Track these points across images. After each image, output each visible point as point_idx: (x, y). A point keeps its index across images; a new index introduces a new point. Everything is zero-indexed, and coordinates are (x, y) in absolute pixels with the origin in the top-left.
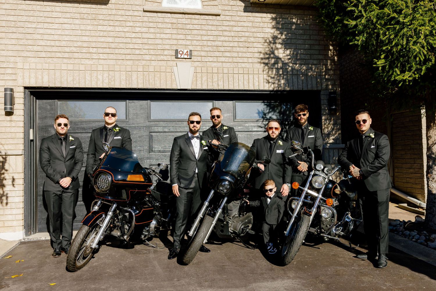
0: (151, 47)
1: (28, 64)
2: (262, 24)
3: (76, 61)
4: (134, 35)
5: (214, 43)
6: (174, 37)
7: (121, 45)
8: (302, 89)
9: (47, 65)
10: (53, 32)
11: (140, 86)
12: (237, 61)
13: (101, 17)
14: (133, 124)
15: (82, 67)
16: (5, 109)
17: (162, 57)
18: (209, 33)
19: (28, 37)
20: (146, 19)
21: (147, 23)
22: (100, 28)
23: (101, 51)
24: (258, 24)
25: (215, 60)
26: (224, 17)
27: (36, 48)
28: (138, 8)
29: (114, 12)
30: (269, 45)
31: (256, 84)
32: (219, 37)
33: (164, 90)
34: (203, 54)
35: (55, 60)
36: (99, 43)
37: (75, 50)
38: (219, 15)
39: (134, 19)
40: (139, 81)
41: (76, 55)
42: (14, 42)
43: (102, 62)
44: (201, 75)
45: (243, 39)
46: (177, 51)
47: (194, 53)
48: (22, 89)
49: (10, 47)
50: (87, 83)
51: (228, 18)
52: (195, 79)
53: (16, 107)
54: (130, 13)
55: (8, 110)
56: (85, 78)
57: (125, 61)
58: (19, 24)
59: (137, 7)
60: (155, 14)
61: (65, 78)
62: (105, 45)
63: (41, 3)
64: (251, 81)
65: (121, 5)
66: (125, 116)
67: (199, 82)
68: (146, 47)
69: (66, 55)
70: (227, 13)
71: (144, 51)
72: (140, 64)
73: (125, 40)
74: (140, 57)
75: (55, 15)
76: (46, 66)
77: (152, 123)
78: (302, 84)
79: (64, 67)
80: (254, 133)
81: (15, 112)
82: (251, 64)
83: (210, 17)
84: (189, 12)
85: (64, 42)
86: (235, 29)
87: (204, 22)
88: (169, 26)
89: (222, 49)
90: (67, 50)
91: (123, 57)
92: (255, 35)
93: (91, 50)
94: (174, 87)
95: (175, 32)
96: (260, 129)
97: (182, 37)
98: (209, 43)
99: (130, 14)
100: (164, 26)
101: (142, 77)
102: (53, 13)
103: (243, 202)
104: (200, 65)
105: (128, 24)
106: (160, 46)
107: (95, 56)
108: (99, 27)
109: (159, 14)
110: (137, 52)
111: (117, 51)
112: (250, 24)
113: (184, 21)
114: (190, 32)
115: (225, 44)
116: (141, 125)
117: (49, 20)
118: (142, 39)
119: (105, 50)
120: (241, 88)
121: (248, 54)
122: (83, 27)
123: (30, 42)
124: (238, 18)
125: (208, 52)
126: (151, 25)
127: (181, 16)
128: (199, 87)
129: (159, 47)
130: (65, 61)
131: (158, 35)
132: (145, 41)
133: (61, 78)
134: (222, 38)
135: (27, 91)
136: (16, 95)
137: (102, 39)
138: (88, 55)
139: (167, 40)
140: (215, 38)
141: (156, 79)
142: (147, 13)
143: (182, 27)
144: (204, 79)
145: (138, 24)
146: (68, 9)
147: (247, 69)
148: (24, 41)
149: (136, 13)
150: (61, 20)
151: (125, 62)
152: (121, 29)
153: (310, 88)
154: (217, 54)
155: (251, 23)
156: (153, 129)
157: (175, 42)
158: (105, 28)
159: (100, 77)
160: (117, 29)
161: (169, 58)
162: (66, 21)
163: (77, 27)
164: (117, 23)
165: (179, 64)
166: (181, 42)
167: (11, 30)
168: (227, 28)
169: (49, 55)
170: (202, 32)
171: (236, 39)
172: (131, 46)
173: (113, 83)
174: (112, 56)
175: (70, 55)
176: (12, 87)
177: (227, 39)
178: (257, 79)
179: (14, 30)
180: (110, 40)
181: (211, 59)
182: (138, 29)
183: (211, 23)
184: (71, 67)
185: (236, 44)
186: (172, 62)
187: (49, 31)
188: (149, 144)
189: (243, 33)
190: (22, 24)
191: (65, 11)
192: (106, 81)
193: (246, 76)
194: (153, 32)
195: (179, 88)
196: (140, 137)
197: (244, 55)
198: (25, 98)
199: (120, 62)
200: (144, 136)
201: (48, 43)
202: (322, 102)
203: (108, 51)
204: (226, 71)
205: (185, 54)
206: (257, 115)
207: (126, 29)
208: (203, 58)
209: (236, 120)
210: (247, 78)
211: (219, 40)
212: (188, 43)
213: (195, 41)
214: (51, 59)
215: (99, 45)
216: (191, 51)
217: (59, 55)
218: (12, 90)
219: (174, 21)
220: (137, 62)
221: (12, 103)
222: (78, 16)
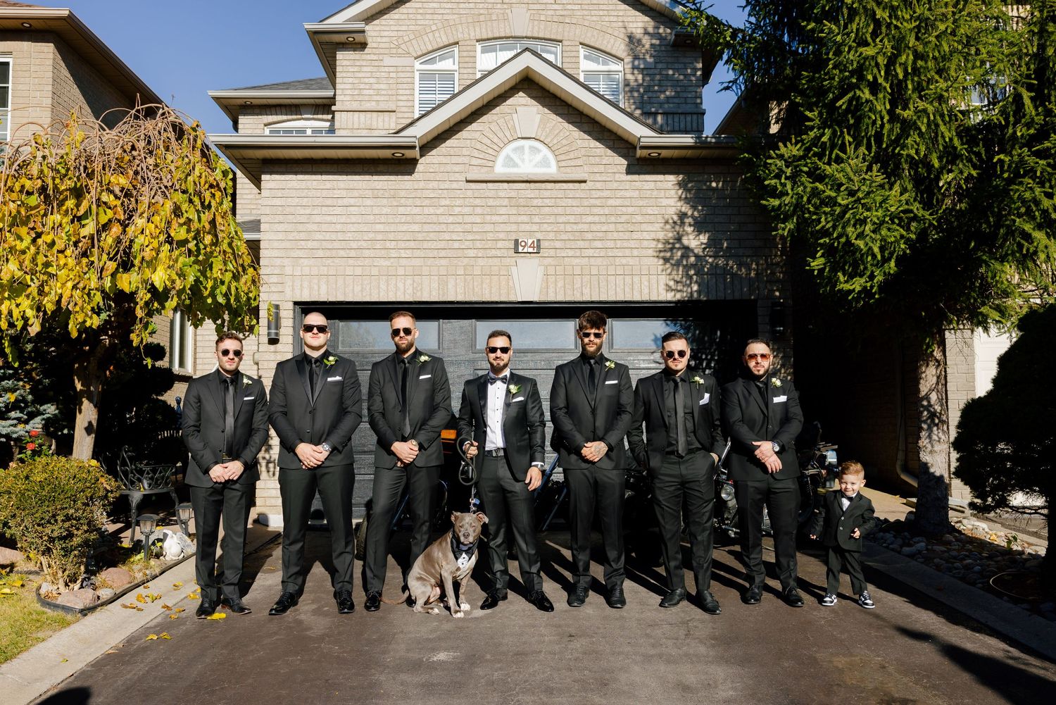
0: (477, 237)
1: (299, 268)
2: (655, 193)
3: (367, 262)
4: (451, 219)
5: (575, 227)
6: (513, 219)
7: (432, 236)
8: (723, 298)
9: (326, 268)
10: (334, 219)
11: (460, 298)
12: (613, 255)
13: (403, 194)
14: (449, 356)
15: (375, 271)
16: (269, 334)
17: (493, 252)
18: (569, 211)
19: (300, 227)
20: (469, 193)
21: (471, 200)
22: (401, 210)
23: (402, 245)
24: (649, 192)
25: (578, 254)
26: (593, 183)
27: (310, 245)
28: (458, 177)
29: (422, 185)
30: (673, 228)
31: (646, 291)
32: (584, 217)
33: (497, 303)
34: (558, 244)
35: (337, 261)
36: (400, 234)
37: (364, 244)
38: (585, 182)
39: (452, 194)
40: (458, 290)
41: (367, 253)
42: (281, 236)
43: (403, 262)
44: (554, 279)
45: (623, 219)
46: (516, 241)
47: (543, 244)
48: (291, 305)
49: (276, 244)
50: (381, 294)
51: (598, 185)
52: (544, 285)
53: (282, 331)
54: (447, 185)
55: (273, 336)
56: (379, 287)
57: (438, 260)
58: (288, 210)
59: (457, 175)
60: (484, 185)
61: (351, 287)
62: (408, 237)
63: (319, 177)
64: (636, 286)
65: (433, 174)
66: (437, 344)
67: (551, 290)
68: (470, 237)
69: (353, 254)
70: (598, 177)
71: (467, 243)
72: (460, 264)
73: (437, 228)
74: (460, 253)
75: (337, 193)
76: (324, 270)
77: (477, 355)
78: (725, 289)
79: (349, 271)
80: (644, 371)
81: (281, 339)
82: (637, 259)
83: (571, 185)
84: (536, 179)
85: (349, 234)
86: (611, 202)
87: (560, 194)
88: (506, 202)
89: (589, 236)
90: (354, 245)
91: (435, 253)
92: (644, 211)
93: (388, 244)
94: (512, 298)
95: (515, 212)
96: (653, 365)
97: (525, 219)
98: (568, 228)
99: (446, 187)
100: (497, 202)
101: (462, 284)
102: (335, 191)
104: (553, 263)
105: (443, 202)
106: (491, 234)
107: (394, 254)
108: (400, 208)
109: (490, 185)
110: (456, 245)
111: (426, 245)
112: (636, 194)
113: (529, 194)
114: (538, 211)
115: (594, 228)
116: (461, 358)
117: (329, 202)
118: (463, 226)
119: (408, 243)
120: (620, 298)
121: (631, 242)
122: (376, 211)
123: (303, 236)
124: (615, 185)
125: (567, 242)
126: (478, 202)
127: (524, 184)
128: (551, 298)
129: (489, 236)
130: (351, 261)
131: (488, 218)
132: (468, 227)
133: (345, 288)
134: (590, 219)
135: (297, 307)
136: (283, 314)
137: (405, 228)
138: (383, 251)
139: (502, 225)
140: (578, 219)
141: (484, 286)
142: (471, 184)
143: (525, 204)
144: (560, 284)
145: (458, 202)
146: (355, 185)
147: (630, 267)
148: (295, 234)
149: (455, 185)
150: (345, 202)
151: (438, 262)
152: (432, 210)
153: (737, 296)
154: (581, 244)
155: (637, 192)
156: (479, 364)
157: (514, 227)
158: (408, 210)
159: (400, 285)
160: (426, 211)
161: (505, 253)
162: (352, 201)
163: (368, 210)
164: (427, 202)
165: (520, 261)
166: (523, 227)
167: (278, 218)
168: (598, 202)
169: (328, 254)
170: (556, 211)
171: (613, 219)
172: (447, 236)
173: (419, 294)
174: (417, 253)
175: (359, 253)
176: (277, 303)
177: (596, 219)
178: (646, 283)
179: (281, 218)
180: (416, 228)
181: (571, 253)
182: (457, 210)
183: (571, 194)
184: (358, 271)
185: (612, 227)
186: (508, 260)
187: (328, 219)
189: (624, 209)
190: (292, 210)
191: (351, 187)
192: (410, 291)
193: (628, 279)
194: (480, 212)
195: (520, 300)
197: (626, 244)
198: (294, 318)
199: (430, 262)
201: (328, 236)
202: (760, 319)
203: (412, 244)
204: (594, 271)
205: (530, 247)
206: (652, 343)
207: (440, 211)
208: (558, 250)
209: (613, 351)
210: (630, 282)
211: (583, 221)
212: (535, 228)
213: (545, 225)
214: (331, 260)
215: (400, 236)
216: (539, 241)
217: (342, 253)
218: (277, 307)
219: (513, 194)
220: (455, 261)
221: (278, 327)
222: (369, 193)
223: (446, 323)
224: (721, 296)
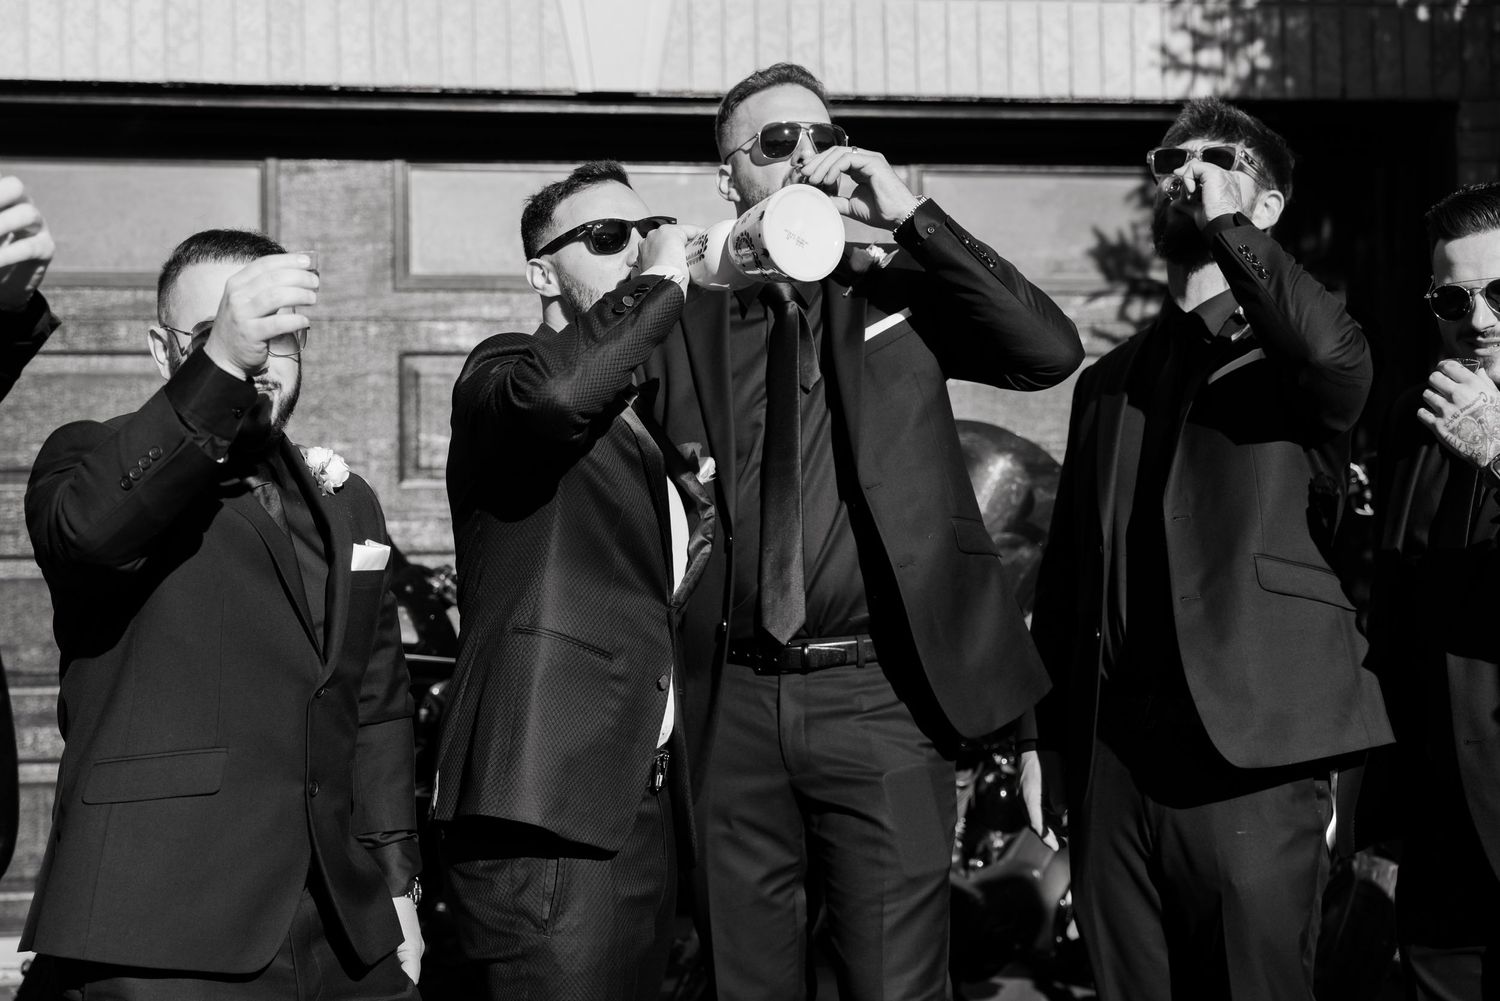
8: (1335, 94)
31: (1057, 61)
33: (496, 96)
40: (345, 42)
56: (25, 24)
64: (1023, 42)
67: (706, 51)
77: (418, 298)
78: (1343, 60)
94: (558, 80)
101: (362, 19)
103: (990, 778)
116: (351, 308)
120: (965, 84)
141: (447, 27)
153: (1388, 84)
156: (423, 334)
173: (187, 53)
178: (1060, 33)
188: (402, 425)
192: (152, 41)
193: (992, 13)
195: (586, 86)
196: (343, 382)
200: (372, 379)
210: (1000, 27)
223: (291, 174)
224: (1329, 86)
